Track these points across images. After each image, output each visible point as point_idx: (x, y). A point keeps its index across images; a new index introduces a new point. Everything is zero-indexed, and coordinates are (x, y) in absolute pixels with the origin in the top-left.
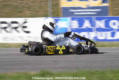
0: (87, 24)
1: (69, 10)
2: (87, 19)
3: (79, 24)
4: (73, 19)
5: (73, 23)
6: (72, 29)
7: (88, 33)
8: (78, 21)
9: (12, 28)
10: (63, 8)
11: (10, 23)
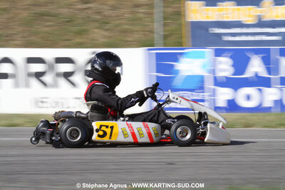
0: (256, 67)
1: (210, 29)
2: (257, 52)
3: (233, 66)
4: (218, 53)
5: (220, 63)
6: (215, 78)
7: (260, 90)
8: (231, 57)
9: (58, 75)
10: (192, 22)
11: (53, 61)
